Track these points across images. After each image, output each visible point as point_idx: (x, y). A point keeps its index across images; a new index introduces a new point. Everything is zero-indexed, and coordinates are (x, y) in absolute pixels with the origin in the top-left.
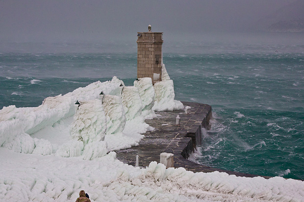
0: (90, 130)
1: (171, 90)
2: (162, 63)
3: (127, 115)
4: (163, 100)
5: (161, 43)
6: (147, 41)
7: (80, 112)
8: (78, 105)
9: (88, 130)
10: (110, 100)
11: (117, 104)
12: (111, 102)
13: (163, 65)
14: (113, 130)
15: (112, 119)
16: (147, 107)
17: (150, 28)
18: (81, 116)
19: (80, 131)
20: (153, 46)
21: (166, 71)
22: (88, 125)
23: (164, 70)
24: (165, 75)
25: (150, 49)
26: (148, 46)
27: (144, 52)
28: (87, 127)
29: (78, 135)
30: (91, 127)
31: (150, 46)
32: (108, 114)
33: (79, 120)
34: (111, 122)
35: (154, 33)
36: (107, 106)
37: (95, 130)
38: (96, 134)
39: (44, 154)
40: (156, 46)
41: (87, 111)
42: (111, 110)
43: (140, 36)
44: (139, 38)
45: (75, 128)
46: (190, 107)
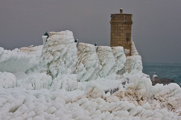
0: (59, 63)
1: (139, 63)
2: (132, 40)
3: (101, 72)
4: (133, 71)
5: (131, 23)
6: (119, 21)
7: (48, 44)
8: (47, 36)
9: (57, 63)
10: (84, 48)
11: (91, 52)
12: (85, 50)
13: (133, 43)
14: (87, 77)
15: (86, 67)
16: (120, 72)
17: (121, 11)
18: (50, 49)
19: (49, 64)
20: (124, 25)
21: (135, 48)
22: (57, 57)
23: (134, 46)
24: (134, 51)
25: (121, 28)
26: (119, 25)
27: (116, 30)
28: (56, 59)
29: (46, 69)
30: (61, 60)
31: (121, 25)
32: (82, 62)
33: (47, 53)
34: (85, 69)
35: (125, 14)
36: (81, 54)
37: (65, 63)
38: (66, 67)
39: (6, 86)
40: (127, 26)
41: (56, 43)
42: (85, 57)
43: (113, 16)
44: (112, 19)
45: (43, 61)
46: (157, 76)
